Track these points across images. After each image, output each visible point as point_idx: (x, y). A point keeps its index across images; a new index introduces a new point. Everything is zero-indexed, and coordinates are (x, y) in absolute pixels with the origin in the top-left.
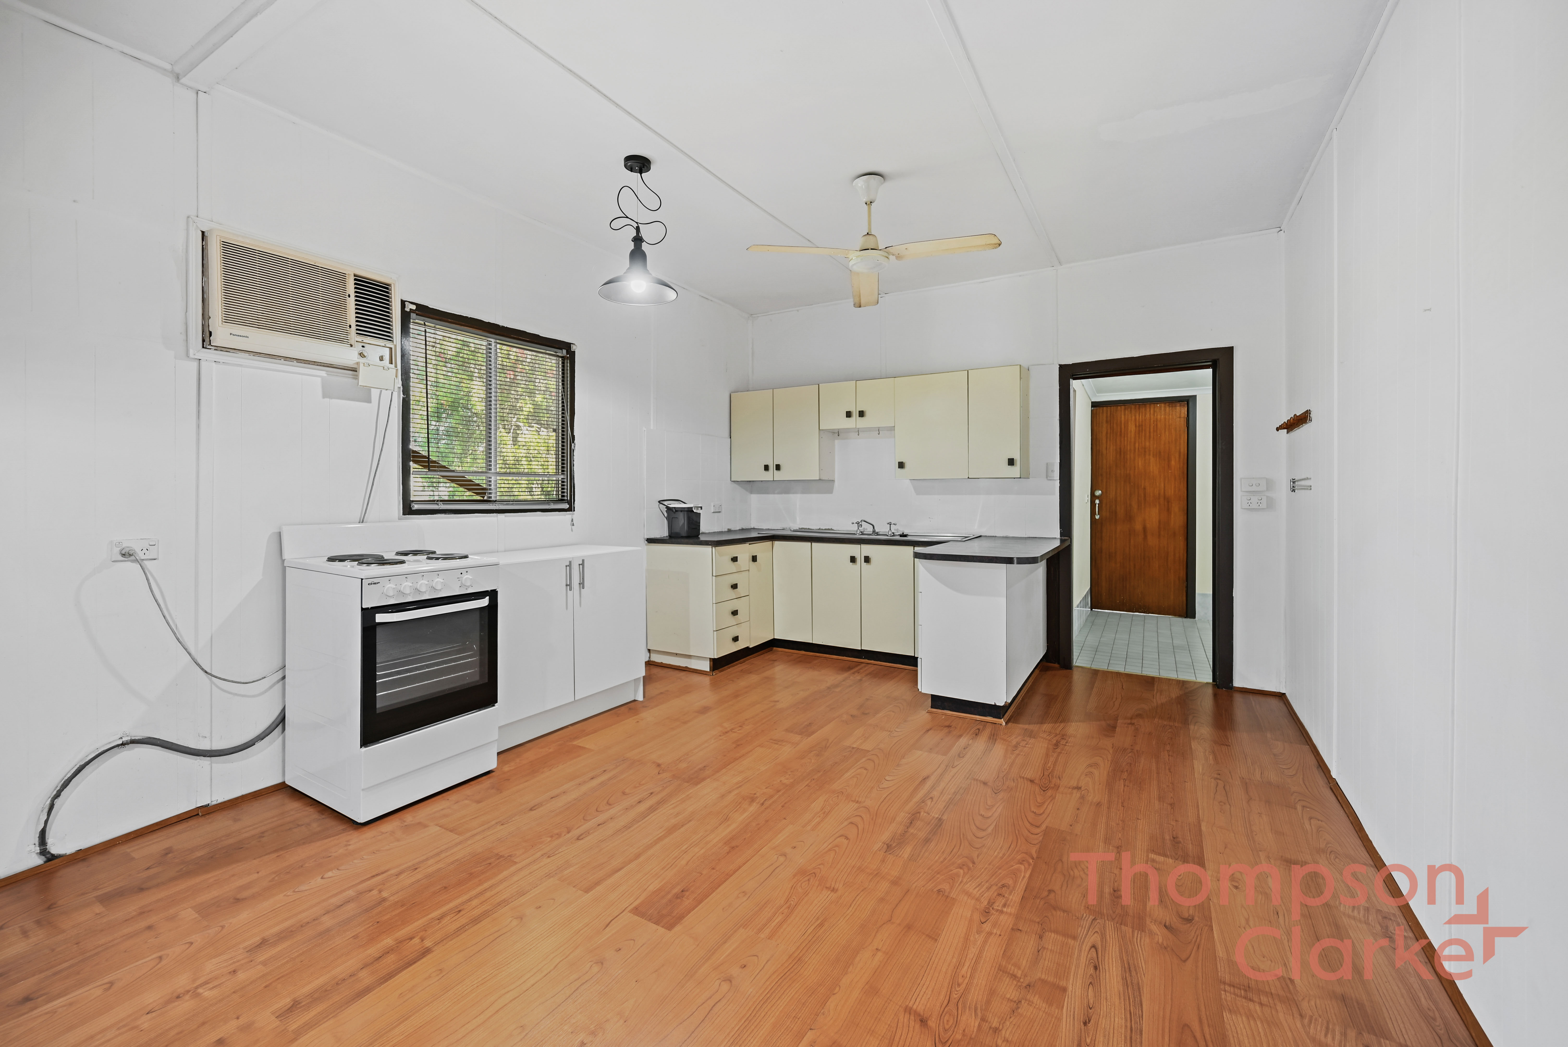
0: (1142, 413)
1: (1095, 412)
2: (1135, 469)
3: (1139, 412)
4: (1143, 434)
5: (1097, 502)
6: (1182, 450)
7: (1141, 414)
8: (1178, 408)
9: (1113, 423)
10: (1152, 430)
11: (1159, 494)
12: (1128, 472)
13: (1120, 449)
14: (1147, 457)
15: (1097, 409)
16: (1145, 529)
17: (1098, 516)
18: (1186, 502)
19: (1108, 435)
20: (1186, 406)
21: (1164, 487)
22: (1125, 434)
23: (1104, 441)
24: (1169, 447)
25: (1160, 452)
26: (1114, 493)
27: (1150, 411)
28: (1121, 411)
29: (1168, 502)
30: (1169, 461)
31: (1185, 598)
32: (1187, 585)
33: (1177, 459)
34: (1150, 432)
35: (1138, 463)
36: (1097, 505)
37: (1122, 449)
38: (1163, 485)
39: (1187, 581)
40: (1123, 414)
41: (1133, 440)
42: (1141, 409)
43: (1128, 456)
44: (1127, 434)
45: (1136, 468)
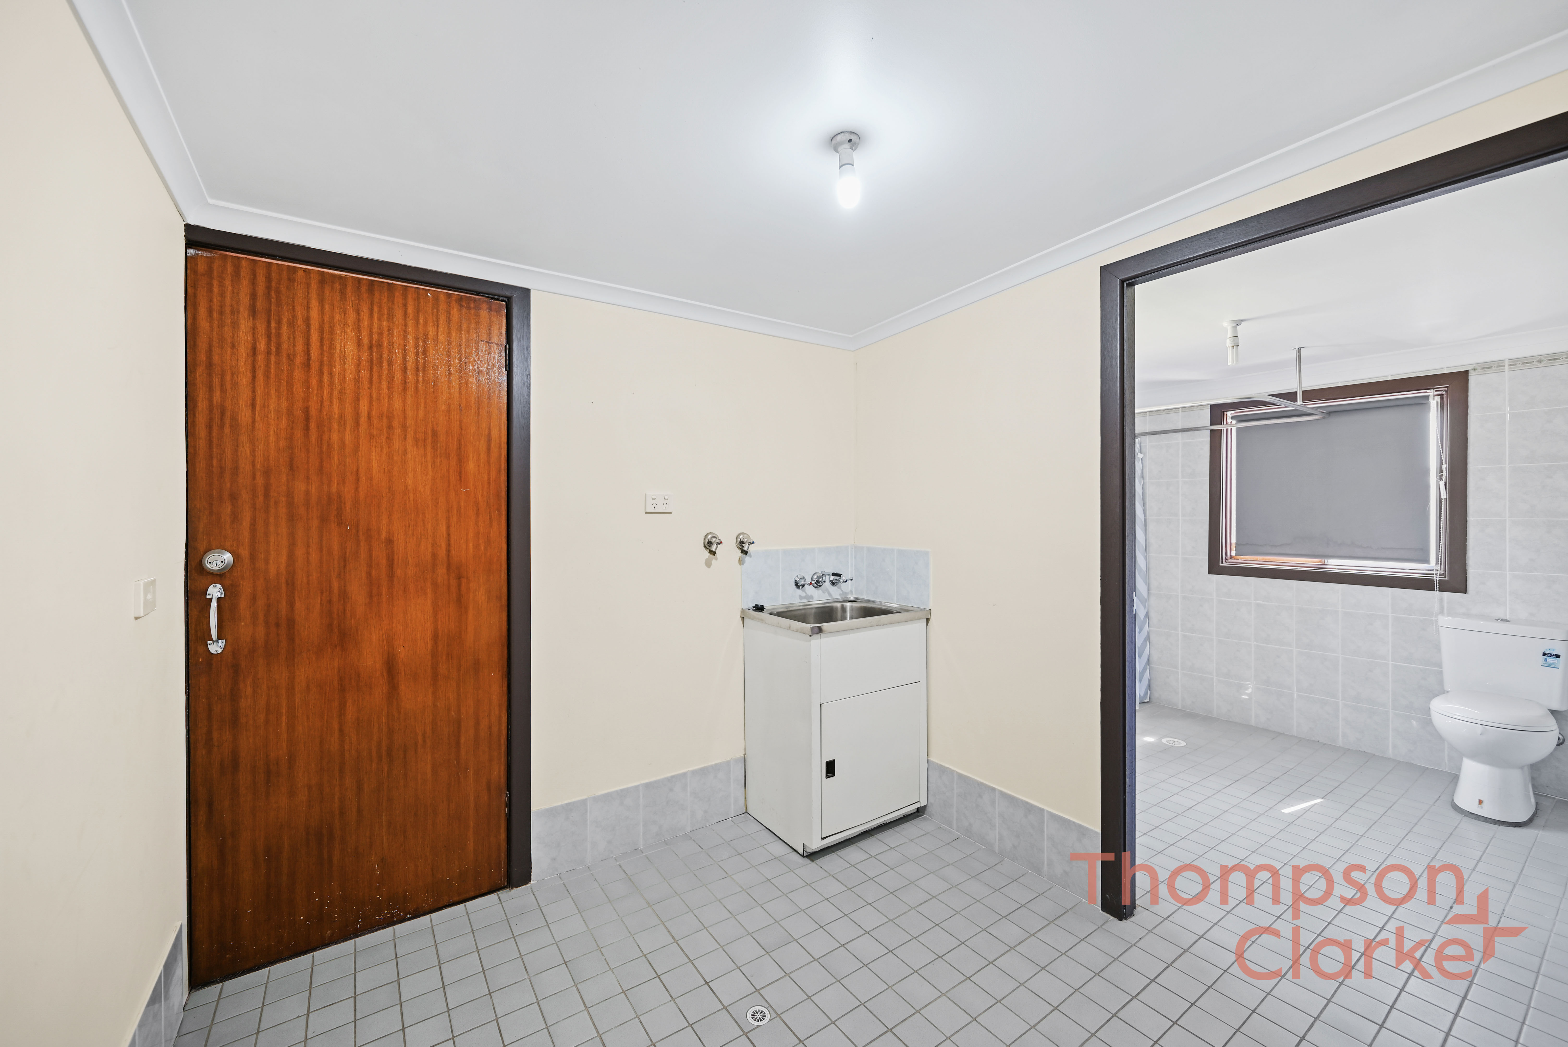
0: (380, 307)
1: (202, 267)
2: (358, 480)
3: (372, 304)
4: (385, 373)
5: (215, 592)
6: (495, 433)
7: (376, 309)
8: (484, 313)
9: (279, 322)
10: (410, 365)
11: (434, 555)
12: (334, 488)
13: (306, 411)
14: (397, 443)
15: (210, 260)
16: (391, 666)
17: (222, 643)
18: (504, 575)
19: (261, 358)
20: (504, 313)
21: (448, 534)
22: (322, 363)
23: (244, 379)
24: (461, 422)
25: (435, 434)
26: (283, 560)
27: (405, 305)
28: (308, 285)
29: (459, 578)
30: (461, 459)
31: (503, 836)
32: (510, 799)
33: (483, 456)
34: (405, 370)
35: (369, 461)
36: (214, 604)
37: (313, 412)
38: (443, 529)
39: (509, 788)
40: (314, 295)
41: (350, 387)
42: (377, 295)
43: (335, 437)
44: (331, 366)
45: (363, 478)
